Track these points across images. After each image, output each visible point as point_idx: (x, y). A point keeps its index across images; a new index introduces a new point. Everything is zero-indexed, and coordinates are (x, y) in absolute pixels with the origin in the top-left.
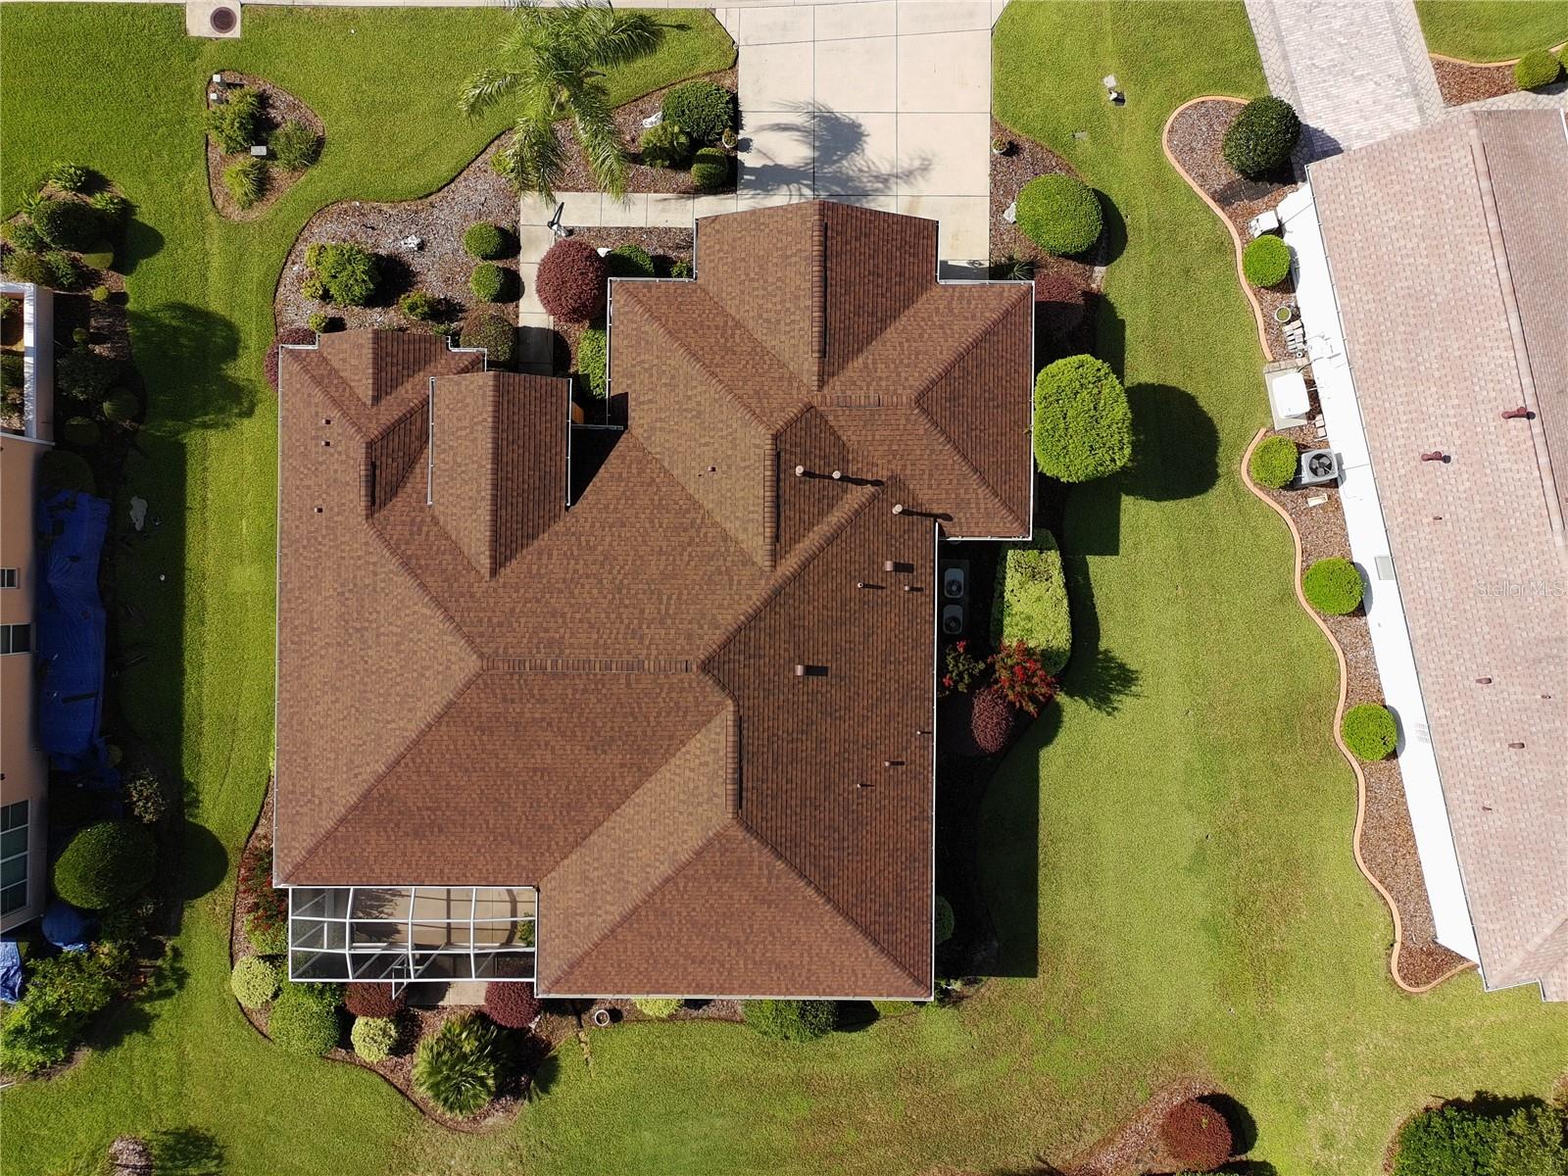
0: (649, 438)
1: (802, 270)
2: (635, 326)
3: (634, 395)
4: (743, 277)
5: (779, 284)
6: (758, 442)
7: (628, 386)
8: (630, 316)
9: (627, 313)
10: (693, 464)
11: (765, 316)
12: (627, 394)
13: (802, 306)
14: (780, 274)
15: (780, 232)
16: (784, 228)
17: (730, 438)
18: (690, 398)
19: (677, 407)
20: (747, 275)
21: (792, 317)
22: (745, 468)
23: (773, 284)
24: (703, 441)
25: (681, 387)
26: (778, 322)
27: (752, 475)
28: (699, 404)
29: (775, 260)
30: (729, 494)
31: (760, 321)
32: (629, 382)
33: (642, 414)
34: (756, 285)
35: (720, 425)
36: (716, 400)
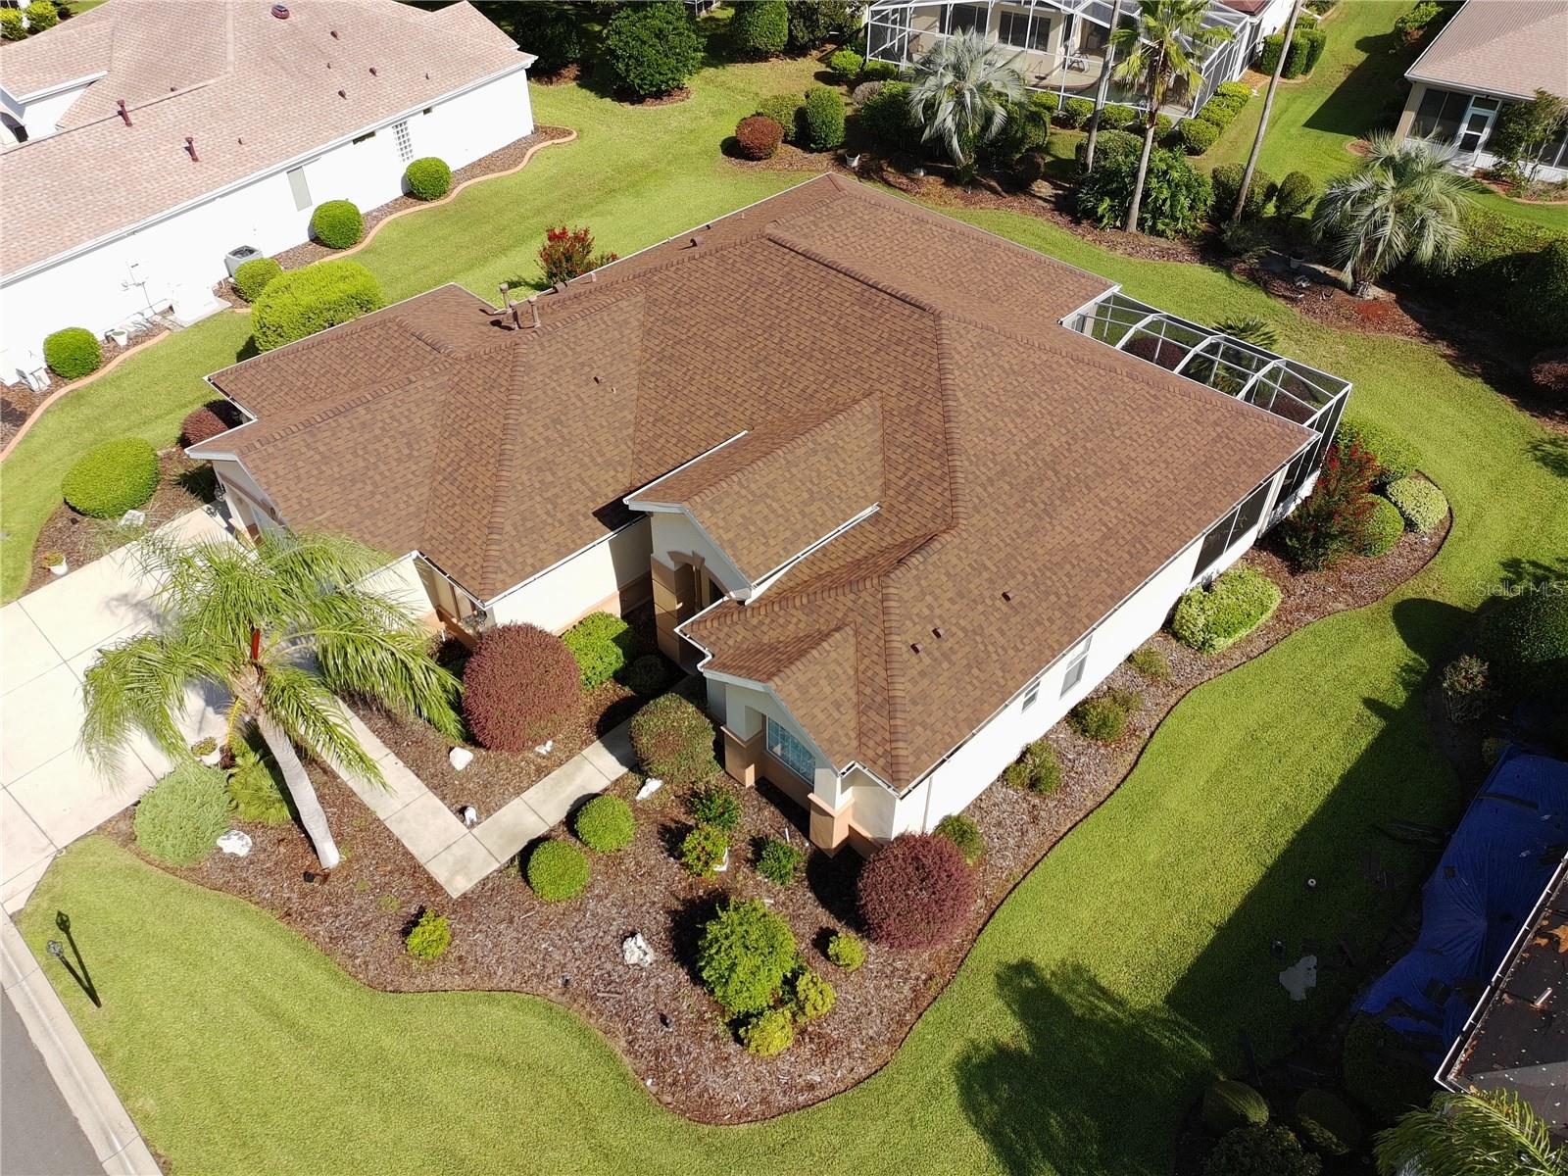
0: (621, 464)
1: (329, 433)
2: (517, 545)
3: (591, 505)
4: (379, 497)
5: (360, 452)
6: (538, 348)
7: (586, 517)
8: (510, 557)
9: (508, 563)
10: (608, 403)
11: (406, 451)
12: (595, 514)
13: (369, 416)
14: (349, 457)
15: (299, 479)
16: (291, 476)
17: (555, 377)
18: (547, 439)
19: (566, 449)
20: (373, 493)
21: (388, 421)
22: (571, 349)
23: (365, 460)
24: (579, 404)
25: (543, 455)
26: (403, 434)
27: (573, 339)
28: (546, 427)
29: (336, 469)
30: (607, 353)
31: (416, 454)
32: (581, 518)
33: (603, 485)
34: (378, 478)
35: (550, 393)
36: (529, 410)
